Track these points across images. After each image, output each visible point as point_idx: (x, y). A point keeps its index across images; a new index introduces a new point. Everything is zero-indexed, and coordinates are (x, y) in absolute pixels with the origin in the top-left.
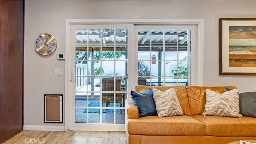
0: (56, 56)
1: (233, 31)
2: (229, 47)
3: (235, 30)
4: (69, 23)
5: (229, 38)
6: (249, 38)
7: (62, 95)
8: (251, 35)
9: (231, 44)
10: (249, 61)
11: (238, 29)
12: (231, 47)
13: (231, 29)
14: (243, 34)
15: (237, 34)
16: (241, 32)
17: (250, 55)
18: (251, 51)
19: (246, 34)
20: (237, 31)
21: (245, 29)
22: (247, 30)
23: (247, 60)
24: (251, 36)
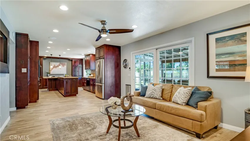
0: (128, 68)
1: (219, 41)
2: (216, 55)
3: (221, 40)
4: (133, 53)
5: (216, 48)
6: (237, 44)
7: (130, 85)
8: (240, 41)
9: (218, 53)
10: (237, 66)
11: (225, 39)
12: (218, 55)
13: (217, 40)
14: (230, 42)
15: (223, 43)
16: (228, 40)
17: (238, 60)
18: (240, 56)
19: (233, 42)
20: (223, 41)
21: (232, 37)
22: (234, 38)
23: (235, 65)
24: (240, 43)
